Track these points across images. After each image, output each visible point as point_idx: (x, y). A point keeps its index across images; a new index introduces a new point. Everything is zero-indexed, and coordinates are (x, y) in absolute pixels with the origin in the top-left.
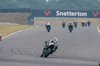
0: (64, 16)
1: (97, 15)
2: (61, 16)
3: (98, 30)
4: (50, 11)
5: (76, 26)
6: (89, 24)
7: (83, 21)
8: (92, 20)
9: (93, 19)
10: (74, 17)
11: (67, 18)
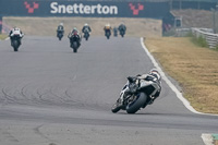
1: (140, 12)
3: (143, 44)
5: (87, 36)
6: (122, 30)
7: (108, 25)
8: (128, 22)
9: (132, 19)
10: (90, 15)
11: (75, 18)
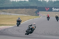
0: (57, 11)
2: (55, 11)
4: (49, 8)
